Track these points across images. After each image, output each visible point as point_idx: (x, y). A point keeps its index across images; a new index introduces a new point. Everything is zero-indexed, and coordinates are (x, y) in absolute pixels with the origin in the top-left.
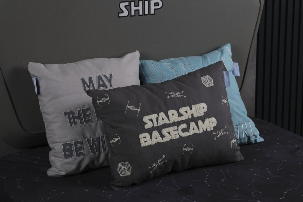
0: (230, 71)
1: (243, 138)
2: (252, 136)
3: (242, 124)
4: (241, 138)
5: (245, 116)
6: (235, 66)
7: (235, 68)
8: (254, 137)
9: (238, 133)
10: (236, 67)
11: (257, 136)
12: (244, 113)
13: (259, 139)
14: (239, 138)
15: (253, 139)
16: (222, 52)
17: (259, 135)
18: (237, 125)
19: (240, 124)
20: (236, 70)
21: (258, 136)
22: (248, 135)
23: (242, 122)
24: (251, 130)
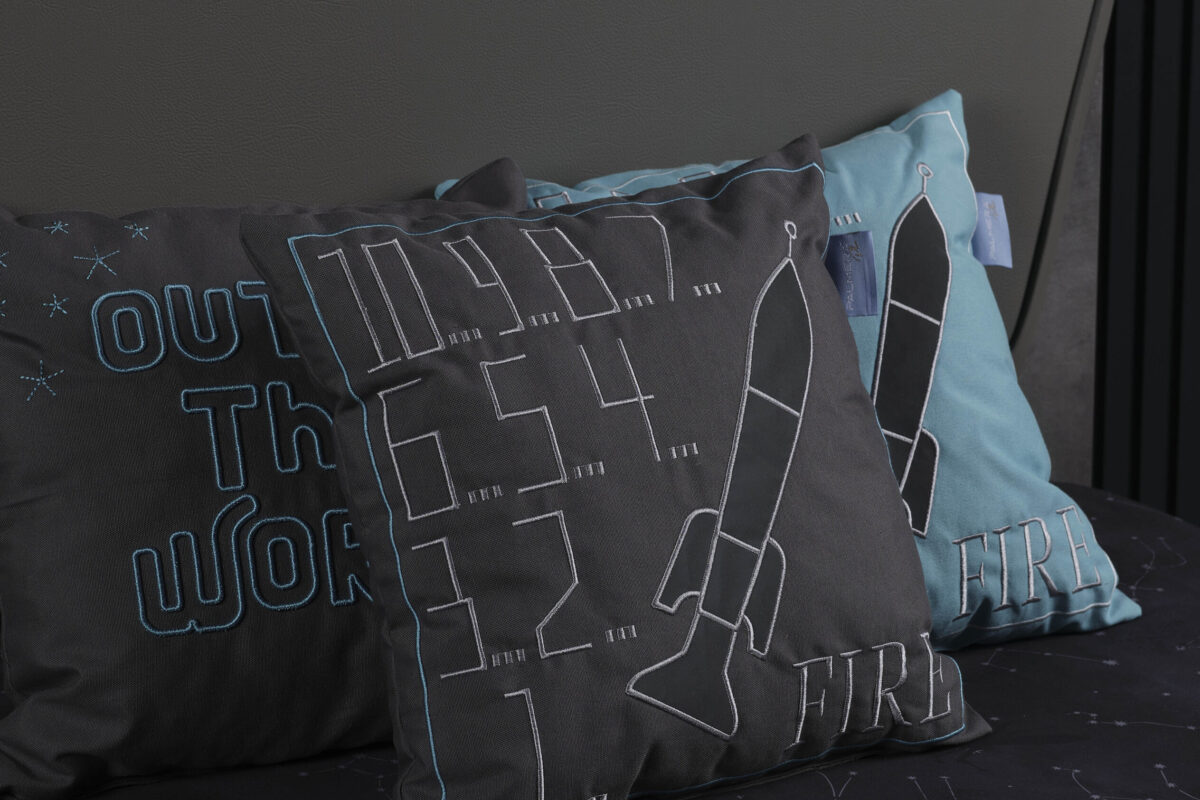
0: (961, 237)
1: (1029, 602)
2: (1080, 590)
3: (1026, 527)
4: (1022, 599)
5: (1040, 479)
6: (987, 213)
7: (989, 224)
8: (1088, 594)
9: (1005, 574)
10: (994, 215)
11: (1105, 588)
12: (1037, 467)
13: (1117, 605)
14: (1010, 599)
15: (1081, 608)
16: (917, 137)
17: (1118, 587)
18: (999, 533)
19: (1014, 525)
20: (990, 234)
21: (1111, 591)
22: (1056, 583)
23: (1024, 518)
24: (1075, 555)
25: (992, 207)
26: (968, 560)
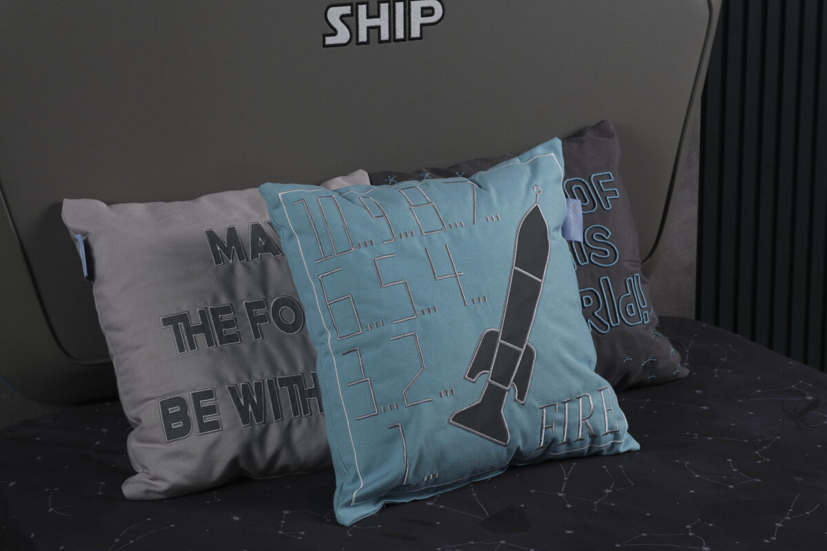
0: (557, 229)
1: (577, 440)
2: (607, 434)
3: (581, 399)
4: (574, 438)
5: (589, 370)
6: (571, 210)
7: (572, 216)
8: (610, 436)
9: (566, 425)
10: (575, 211)
11: (620, 433)
12: (589, 362)
13: (627, 443)
14: (567, 439)
15: (606, 442)
16: (534, 166)
17: (628, 431)
18: (565, 403)
19: (574, 398)
20: (572, 223)
21: (624, 434)
22: (594, 430)
23: (579, 393)
24: (606, 414)
25: (575, 206)
26: (546, 418)
